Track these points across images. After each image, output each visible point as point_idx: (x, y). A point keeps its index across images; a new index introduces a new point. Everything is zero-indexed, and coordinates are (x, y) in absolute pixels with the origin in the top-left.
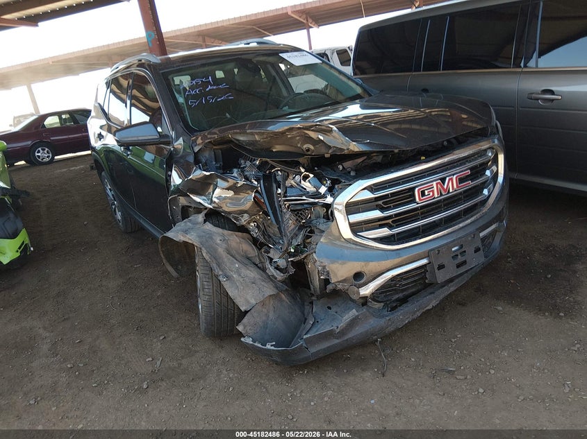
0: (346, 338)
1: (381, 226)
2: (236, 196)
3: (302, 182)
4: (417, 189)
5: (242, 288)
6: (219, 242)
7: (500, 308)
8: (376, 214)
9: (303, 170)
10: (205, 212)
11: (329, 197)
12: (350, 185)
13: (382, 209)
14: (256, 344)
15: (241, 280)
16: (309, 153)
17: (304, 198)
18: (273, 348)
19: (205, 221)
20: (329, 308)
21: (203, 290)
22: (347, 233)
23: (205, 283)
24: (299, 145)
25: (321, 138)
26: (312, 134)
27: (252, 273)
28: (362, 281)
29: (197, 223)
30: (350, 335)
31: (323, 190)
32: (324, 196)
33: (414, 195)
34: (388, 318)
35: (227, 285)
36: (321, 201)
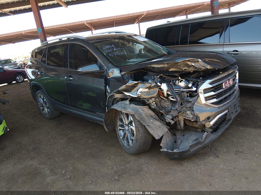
0: (204, 144)
1: (213, 98)
2: (149, 91)
3: (180, 83)
4: (224, 83)
5: (155, 130)
6: (142, 111)
7: (241, 129)
8: (213, 93)
9: (180, 78)
10: (129, 99)
11: (194, 88)
12: (204, 82)
13: (214, 91)
14: (169, 151)
15: (155, 126)
16: (185, 71)
17: (182, 89)
18: (177, 151)
19: (130, 104)
20: (184, 136)
21: (139, 132)
22: (203, 101)
23: (140, 128)
24: (182, 68)
25: (193, 64)
26: (189, 63)
27: (158, 123)
28: (210, 120)
29: (126, 105)
30: (205, 143)
31: (190, 85)
32: (191, 88)
33: (222, 86)
34: (217, 134)
35: (149, 129)
36: (190, 90)
